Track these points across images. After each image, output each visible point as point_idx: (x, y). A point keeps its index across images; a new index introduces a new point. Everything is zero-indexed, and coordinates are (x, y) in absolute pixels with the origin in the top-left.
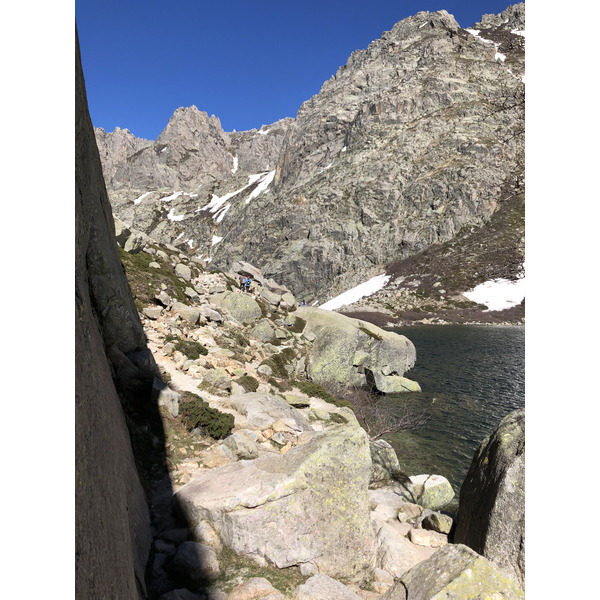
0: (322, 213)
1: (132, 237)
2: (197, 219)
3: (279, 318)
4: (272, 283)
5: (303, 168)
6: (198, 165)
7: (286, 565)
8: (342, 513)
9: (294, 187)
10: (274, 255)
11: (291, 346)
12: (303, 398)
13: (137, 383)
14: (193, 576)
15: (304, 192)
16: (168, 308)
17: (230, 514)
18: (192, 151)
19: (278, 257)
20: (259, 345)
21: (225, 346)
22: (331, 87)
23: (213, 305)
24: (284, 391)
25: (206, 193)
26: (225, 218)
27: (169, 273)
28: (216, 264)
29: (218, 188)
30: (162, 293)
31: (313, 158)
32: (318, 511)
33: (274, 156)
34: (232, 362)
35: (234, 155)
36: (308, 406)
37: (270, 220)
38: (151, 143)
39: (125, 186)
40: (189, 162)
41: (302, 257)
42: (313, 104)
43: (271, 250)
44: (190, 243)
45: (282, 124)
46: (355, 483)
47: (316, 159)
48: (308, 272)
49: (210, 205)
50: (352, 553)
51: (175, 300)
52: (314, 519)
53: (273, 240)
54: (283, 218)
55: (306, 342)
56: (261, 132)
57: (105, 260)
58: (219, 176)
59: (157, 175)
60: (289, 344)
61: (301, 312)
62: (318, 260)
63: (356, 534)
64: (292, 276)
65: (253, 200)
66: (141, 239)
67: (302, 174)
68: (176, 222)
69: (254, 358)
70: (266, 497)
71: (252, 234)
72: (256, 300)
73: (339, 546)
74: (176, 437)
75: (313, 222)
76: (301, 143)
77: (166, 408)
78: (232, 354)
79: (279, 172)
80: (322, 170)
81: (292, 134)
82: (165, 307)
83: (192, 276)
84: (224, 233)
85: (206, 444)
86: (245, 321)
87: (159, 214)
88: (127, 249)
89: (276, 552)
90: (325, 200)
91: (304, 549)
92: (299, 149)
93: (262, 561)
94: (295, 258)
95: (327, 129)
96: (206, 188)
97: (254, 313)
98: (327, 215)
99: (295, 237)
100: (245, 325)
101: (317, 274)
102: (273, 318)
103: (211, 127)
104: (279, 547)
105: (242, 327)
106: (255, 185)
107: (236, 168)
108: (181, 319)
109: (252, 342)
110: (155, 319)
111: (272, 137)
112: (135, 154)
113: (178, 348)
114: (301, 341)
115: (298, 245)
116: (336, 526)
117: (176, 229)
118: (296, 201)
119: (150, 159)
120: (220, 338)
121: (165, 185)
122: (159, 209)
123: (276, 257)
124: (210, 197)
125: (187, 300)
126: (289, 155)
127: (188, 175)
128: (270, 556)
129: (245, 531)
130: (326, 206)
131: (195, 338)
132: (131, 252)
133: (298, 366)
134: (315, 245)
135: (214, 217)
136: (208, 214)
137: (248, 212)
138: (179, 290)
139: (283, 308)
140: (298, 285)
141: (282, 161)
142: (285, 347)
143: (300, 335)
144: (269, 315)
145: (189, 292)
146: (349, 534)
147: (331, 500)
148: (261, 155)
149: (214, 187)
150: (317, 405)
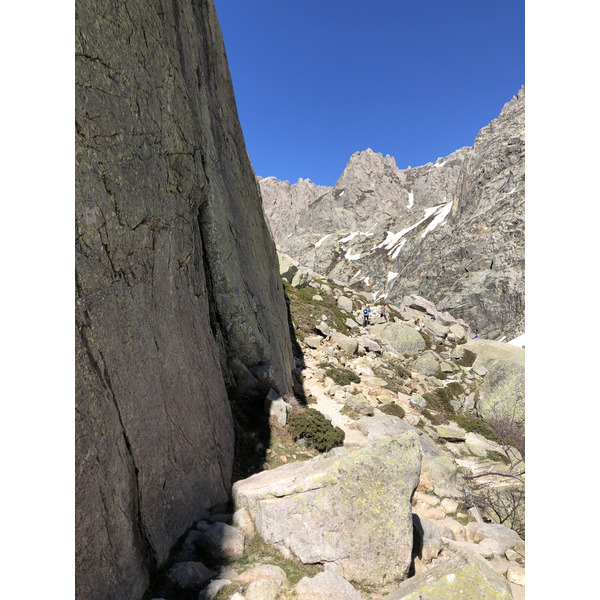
0: (506, 241)
1: (299, 273)
2: (373, 257)
3: (446, 350)
4: (447, 317)
5: (483, 196)
6: (373, 205)
7: (311, 561)
8: (374, 516)
9: (474, 216)
10: (452, 288)
11: (458, 381)
12: (460, 432)
13: (254, 393)
14: (213, 553)
15: (485, 220)
16: (327, 338)
17: (261, 502)
18: (368, 192)
19: (458, 289)
20: (421, 378)
21: (384, 376)
22: (512, 108)
23: (373, 336)
24: (438, 424)
25: (382, 231)
26: (400, 253)
27: (331, 305)
28: (391, 300)
29: (393, 224)
30: (322, 323)
31: (495, 184)
32: (347, 509)
33: (452, 187)
34: (384, 391)
35: (409, 191)
36: (463, 441)
37: (447, 252)
38: (330, 189)
39: (307, 231)
40: (364, 203)
41: (484, 289)
42: (492, 129)
43: (450, 284)
44: (367, 280)
45: (459, 154)
46: (395, 486)
47: (497, 186)
48: (492, 305)
49: (385, 243)
50: (382, 561)
51: (334, 330)
52: (342, 517)
53: (451, 273)
54: (462, 250)
55: (476, 376)
56: (437, 165)
57: (228, 280)
58: (394, 213)
59: (335, 219)
60: (456, 378)
61: (473, 344)
62: (504, 292)
63: (388, 540)
64: (474, 310)
65: (429, 233)
66: (307, 275)
67: (482, 202)
68: (353, 262)
69: (415, 390)
70: (294, 487)
71: (429, 267)
72: (420, 331)
73: (369, 550)
74: (280, 445)
75: (496, 252)
76: (480, 170)
77: (276, 417)
78: (385, 384)
79: (457, 202)
80: (505, 195)
81: (470, 162)
82: (325, 336)
83: (354, 308)
84: (399, 268)
85: (309, 455)
86: (408, 353)
87: (337, 255)
88: (294, 284)
89: (300, 545)
90: (509, 227)
91: (328, 547)
92: (478, 177)
93: (286, 553)
94: (477, 290)
95: (509, 153)
96: (382, 226)
97: (417, 344)
98: (512, 243)
99: (476, 268)
100: (406, 356)
101: (502, 306)
102: (438, 350)
103: (386, 166)
104: (302, 541)
105: (403, 358)
106: (431, 218)
107: (411, 203)
108: (340, 349)
109: (414, 374)
110: (314, 348)
111: (449, 169)
112: (316, 201)
113: (329, 374)
114: (469, 376)
115: (480, 276)
116: (365, 529)
117: (353, 267)
118: (476, 231)
119: (328, 204)
120: (378, 368)
121: (343, 227)
122: (337, 250)
123: (455, 291)
124: (386, 234)
125: (346, 330)
126: (467, 185)
127: (364, 216)
128: (294, 549)
129: (271, 520)
130: (511, 233)
131: (352, 367)
132: (298, 287)
133: (467, 403)
134: (499, 275)
135: (389, 253)
136: (383, 251)
137: (424, 245)
138: (340, 321)
139: (451, 340)
140: (481, 320)
141: (459, 191)
142: (451, 381)
143: (469, 369)
144: (434, 347)
145: (350, 323)
146: (381, 539)
147: (365, 500)
148: (438, 187)
149: (389, 225)
150: (474, 441)
